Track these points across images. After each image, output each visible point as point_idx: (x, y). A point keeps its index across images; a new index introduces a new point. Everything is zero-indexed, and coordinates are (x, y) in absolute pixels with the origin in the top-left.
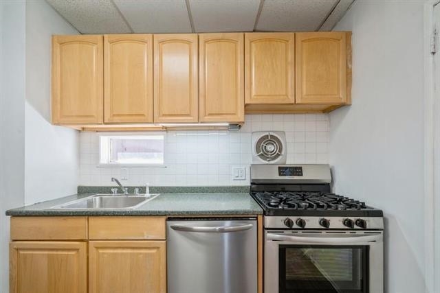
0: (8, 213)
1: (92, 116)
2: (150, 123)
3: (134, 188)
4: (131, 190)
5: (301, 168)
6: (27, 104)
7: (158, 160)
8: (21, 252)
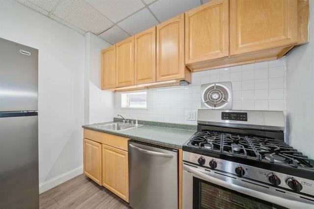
0: (83, 127)
1: (112, 85)
2: (133, 85)
3: (132, 120)
4: (130, 121)
5: (246, 114)
6: (90, 82)
7: (144, 106)
8: (86, 144)
